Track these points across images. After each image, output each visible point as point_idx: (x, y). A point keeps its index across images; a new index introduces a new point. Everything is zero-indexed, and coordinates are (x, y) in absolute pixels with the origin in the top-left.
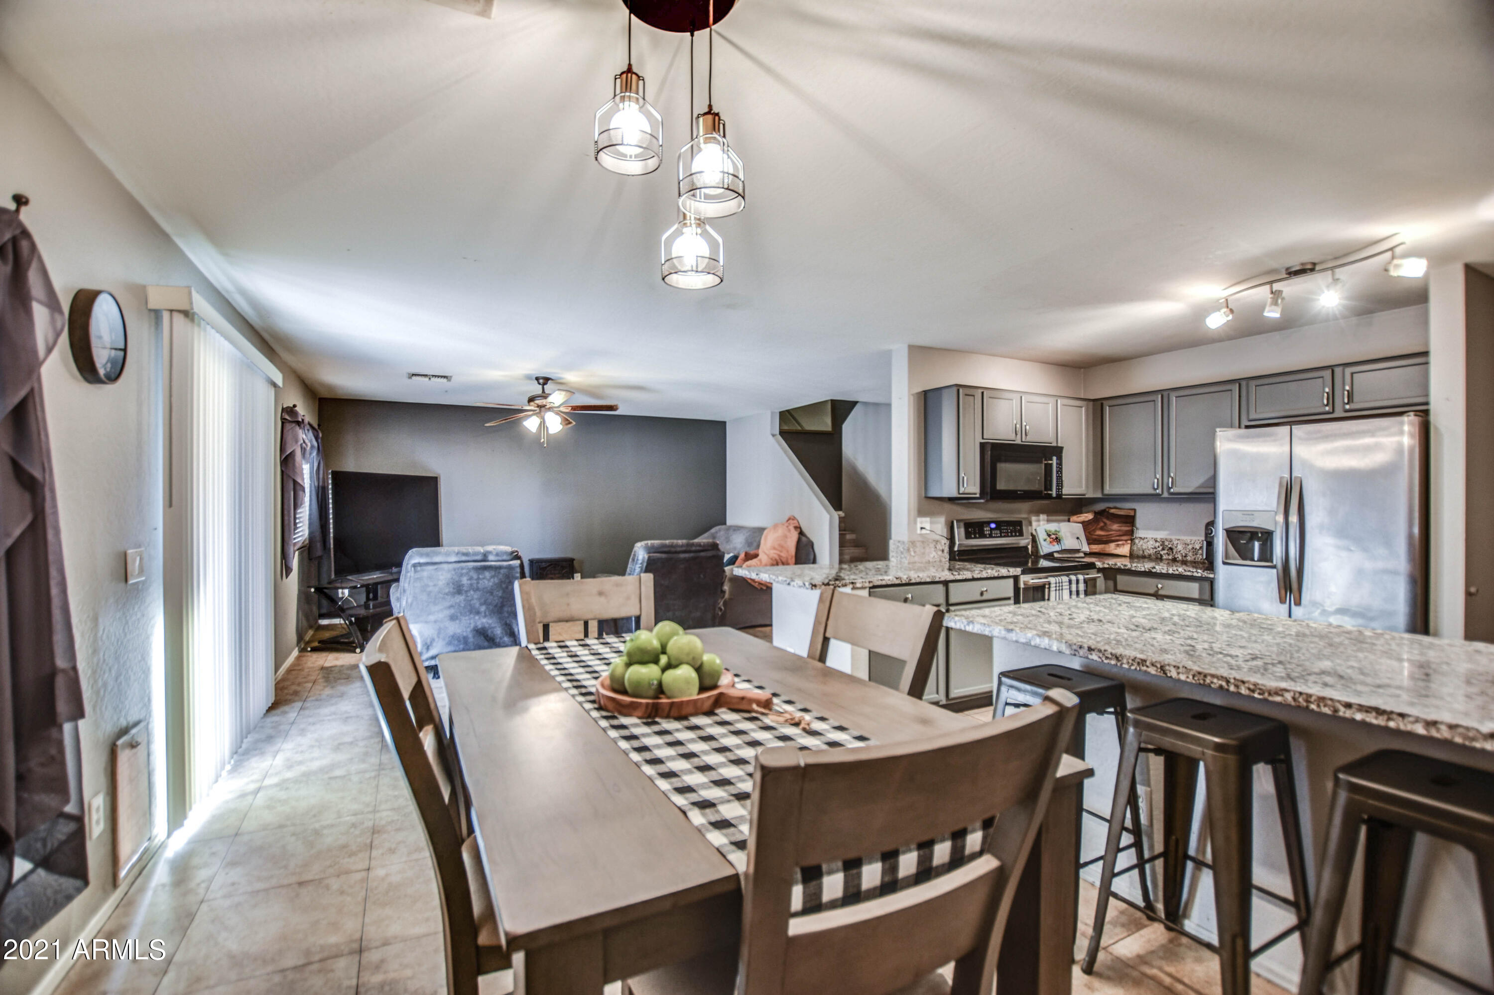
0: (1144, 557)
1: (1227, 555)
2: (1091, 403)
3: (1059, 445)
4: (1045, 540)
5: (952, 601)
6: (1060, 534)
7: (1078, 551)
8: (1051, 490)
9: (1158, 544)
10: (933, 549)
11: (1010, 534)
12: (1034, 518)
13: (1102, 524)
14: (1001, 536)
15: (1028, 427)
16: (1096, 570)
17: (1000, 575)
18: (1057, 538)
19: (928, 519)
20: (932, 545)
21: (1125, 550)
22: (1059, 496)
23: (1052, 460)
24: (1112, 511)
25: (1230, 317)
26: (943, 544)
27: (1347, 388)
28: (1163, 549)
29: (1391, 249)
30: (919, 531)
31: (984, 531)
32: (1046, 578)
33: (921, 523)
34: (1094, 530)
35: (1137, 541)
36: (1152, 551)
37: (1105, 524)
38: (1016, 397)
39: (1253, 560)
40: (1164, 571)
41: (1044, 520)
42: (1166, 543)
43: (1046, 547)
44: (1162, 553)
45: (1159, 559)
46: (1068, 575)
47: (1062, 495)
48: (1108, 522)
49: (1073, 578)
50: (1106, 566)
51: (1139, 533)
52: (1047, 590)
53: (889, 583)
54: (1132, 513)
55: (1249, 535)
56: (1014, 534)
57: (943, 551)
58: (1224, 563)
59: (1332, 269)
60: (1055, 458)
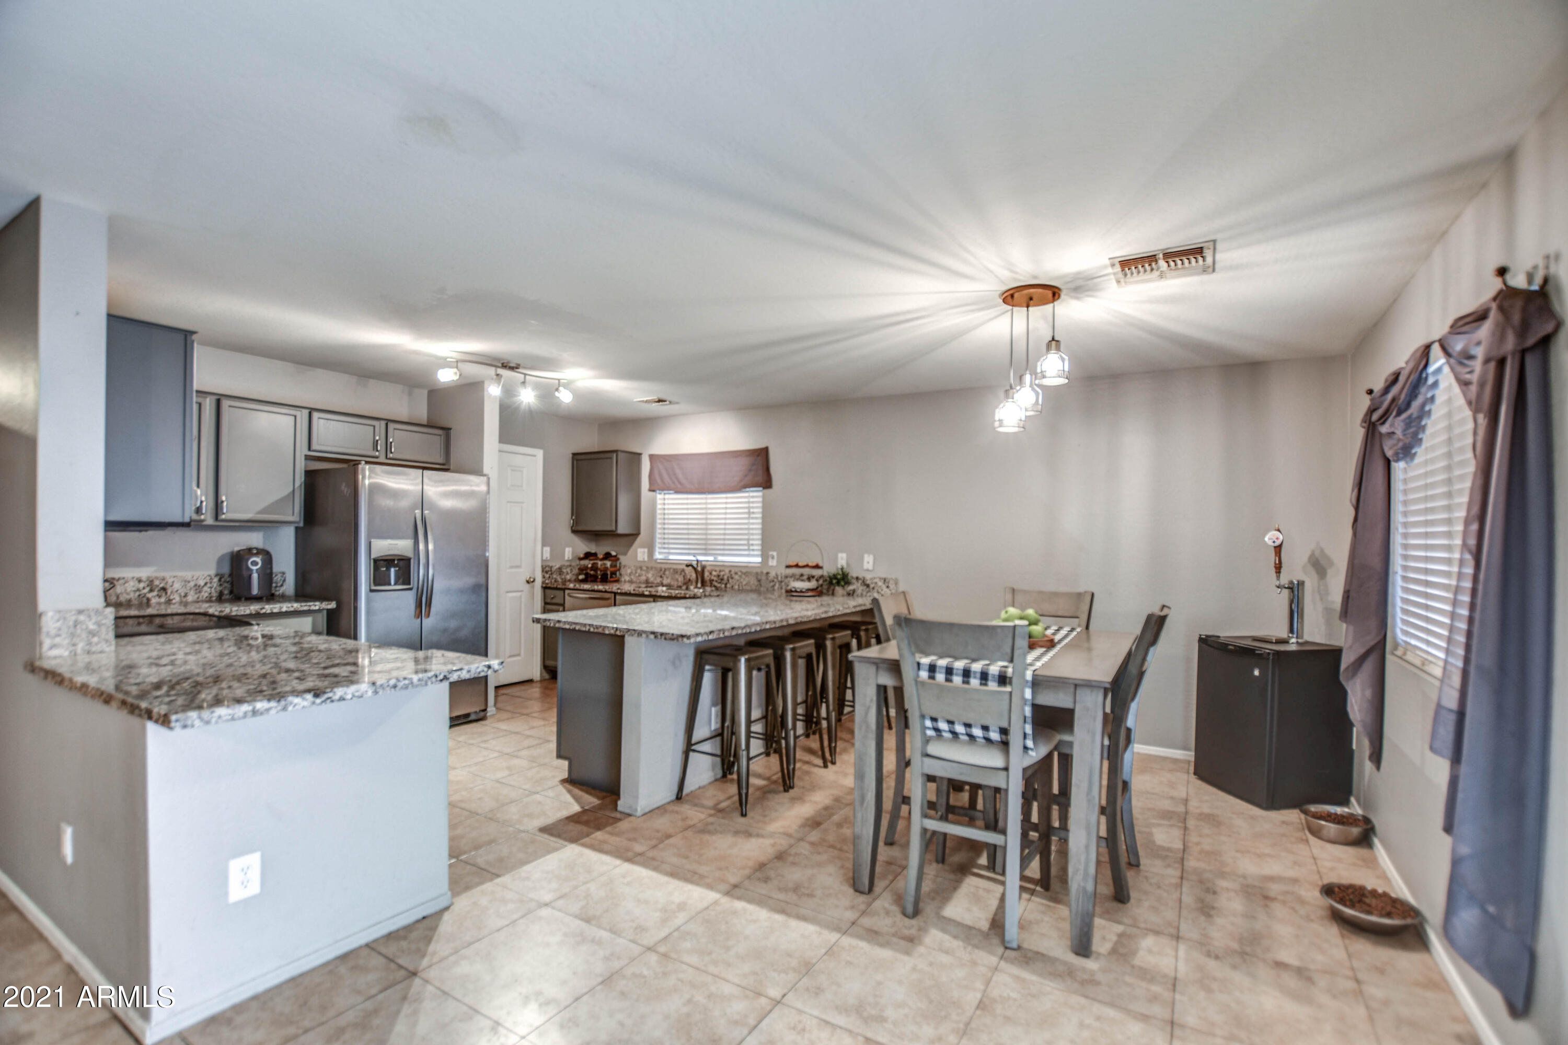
1: (374, 583)
9: (142, 585)
27: (391, 440)
28: (151, 591)
29: (559, 379)
44: (150, 595)
58: (371, 590)
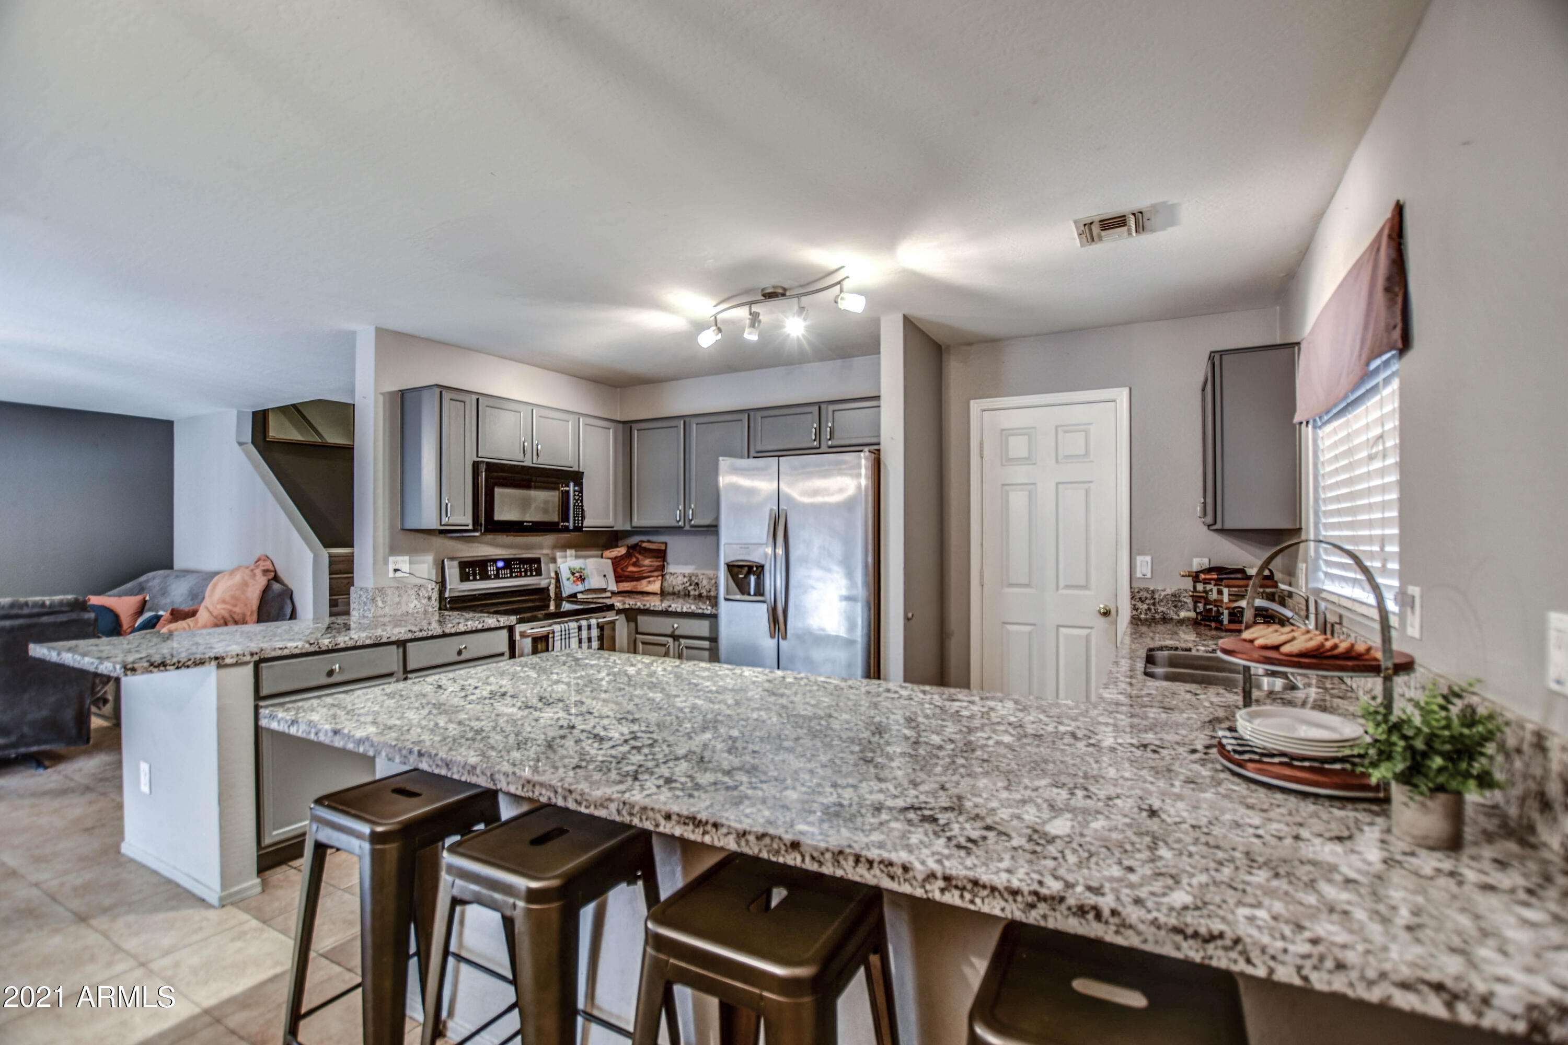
0: (674, 594)
1: (728, 592)
2: (621, 425)
3: (581, 470)
4: (568, 579)
5: (410, 666)
6: (585, 572)
7: (604, 590)
8: (568, 522)
9: (686, 580)
10: (413, 597)
11: (523, 574)
12: (559, 554)
13: (634, 560)
14: (511, 577)
15: (539, 447)
16: (614, 612)
17: (486, 627)
18: (581, 577)
19: (407, 558)
20: (412, 592)
21: (655, 587)
22: (578, 529)
23: (568, 486)
24: (644, 545)
25: (719, 336)
26: (430, 589)
27: (830, 425)
28: (690, 585)
29: (839, 283)
30: (391, 574)
31: (487, 571)
32: (550, 625)
33: (395, 563)
34: (627, 566)
35: (667, 577)
36: (681, 588)
37: (637, 559)
38: (525, 412)
39: (749, 594)
40: (679, 610)
41: (571, 556)
42: (693, 578)
43: (569, 588)
44: (690, 588)
45: (687, 595)
46: (577, 621)
47: (582, 527)
48: (640, 557)
49: (584, 623)
50: (627, 606)
51: (671, 569)
52: (551, 640)
53: (297, 651)
54: (663, 547)
55: (746, 569)
56: (529, 574)
57: (430, 598)
58: (726, 599)
59: (799, 296)
60: (572, 484)
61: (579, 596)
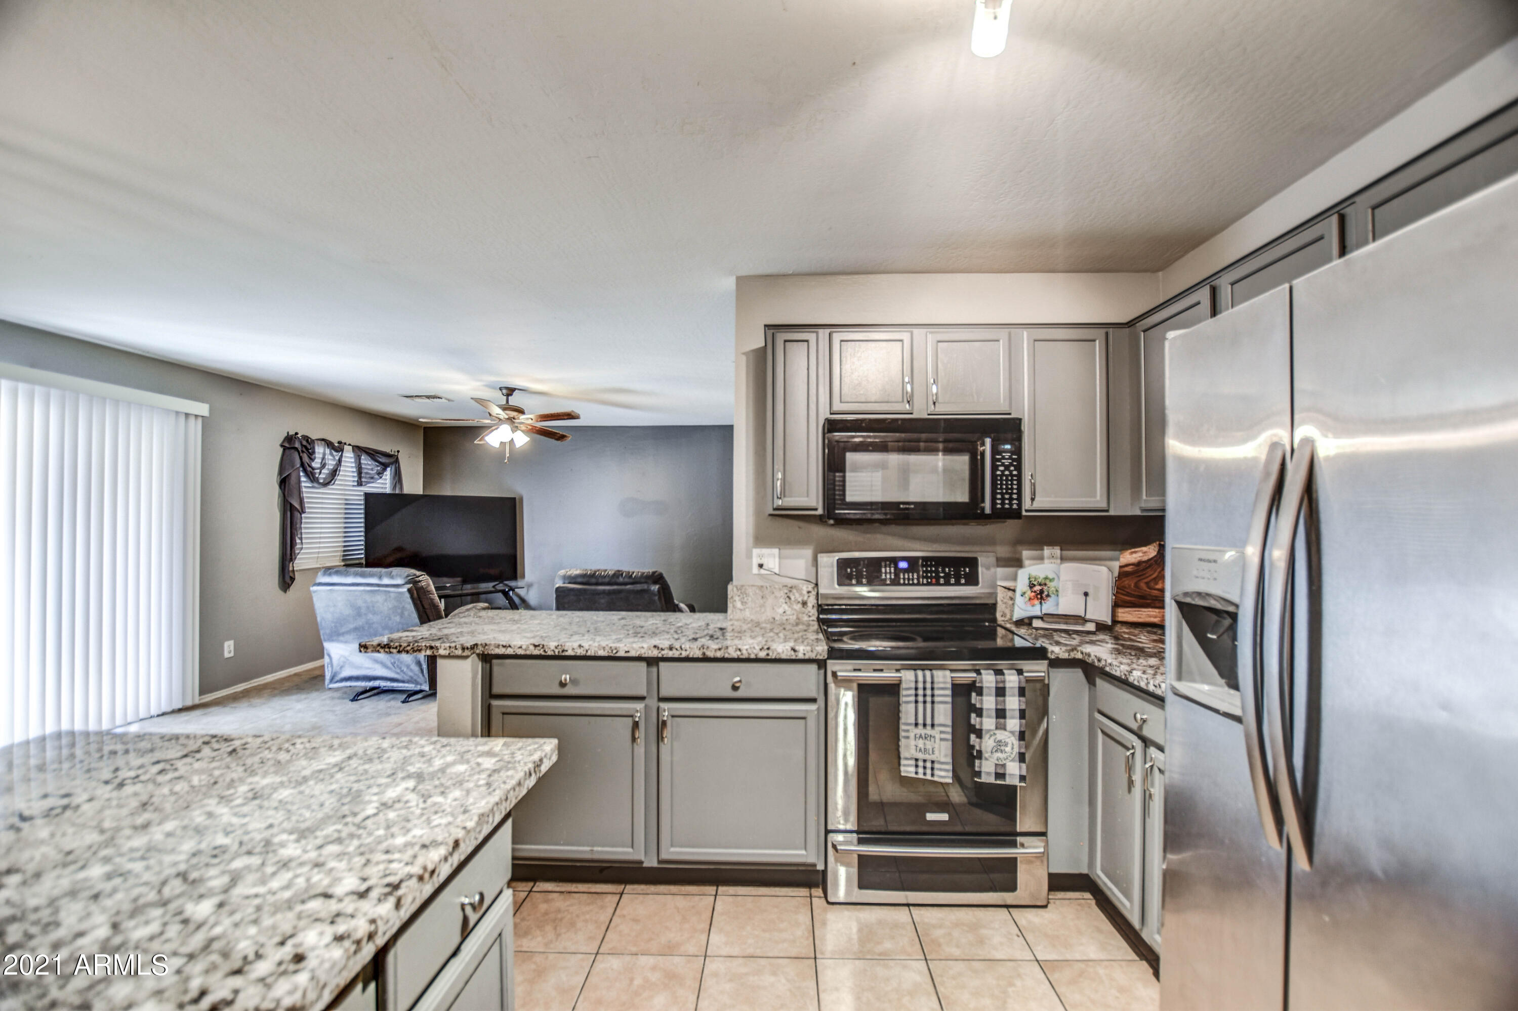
1: (1181, 669)
3: (1016, 416)
4: (1023, 594)
6: (1053, 585)
7: (1080, 619)
8: (984, 501)
10: (782, 600)
11: (942, 581)
12: (1025, 554)
14: (920, 584)
15: (935, 387)
16: (1046, 662)
18: (1042, 592)
19: (776, 551)
20: (782, 593)
22: (1005, 513)
23: (984, 444)
26: (805, 592)
30: (755, 570)
32: (896, 670)
33: (761, 556)
38: (911, 338)
40: (1143, 685)
41: (1052, 557)
47: (1019, 510)
50: (1078, 655)
56: (953, 581)
57: (804, 604)
58: (1174, 690)
60: (989, 441)
61: (1037, 623)
